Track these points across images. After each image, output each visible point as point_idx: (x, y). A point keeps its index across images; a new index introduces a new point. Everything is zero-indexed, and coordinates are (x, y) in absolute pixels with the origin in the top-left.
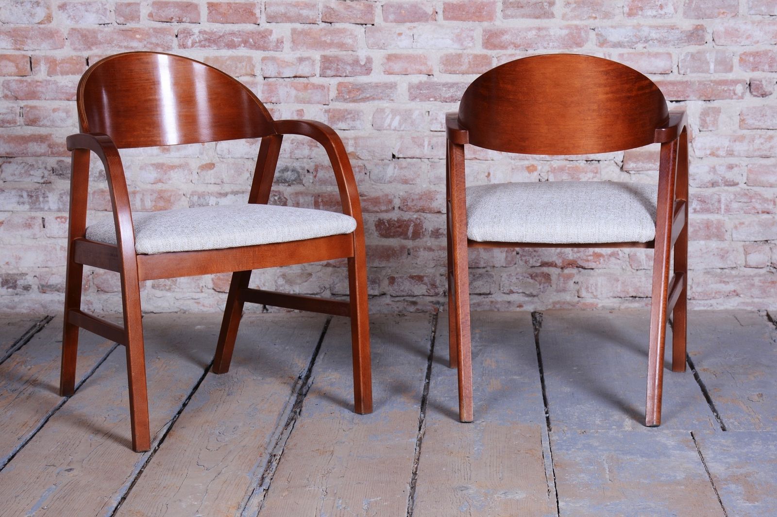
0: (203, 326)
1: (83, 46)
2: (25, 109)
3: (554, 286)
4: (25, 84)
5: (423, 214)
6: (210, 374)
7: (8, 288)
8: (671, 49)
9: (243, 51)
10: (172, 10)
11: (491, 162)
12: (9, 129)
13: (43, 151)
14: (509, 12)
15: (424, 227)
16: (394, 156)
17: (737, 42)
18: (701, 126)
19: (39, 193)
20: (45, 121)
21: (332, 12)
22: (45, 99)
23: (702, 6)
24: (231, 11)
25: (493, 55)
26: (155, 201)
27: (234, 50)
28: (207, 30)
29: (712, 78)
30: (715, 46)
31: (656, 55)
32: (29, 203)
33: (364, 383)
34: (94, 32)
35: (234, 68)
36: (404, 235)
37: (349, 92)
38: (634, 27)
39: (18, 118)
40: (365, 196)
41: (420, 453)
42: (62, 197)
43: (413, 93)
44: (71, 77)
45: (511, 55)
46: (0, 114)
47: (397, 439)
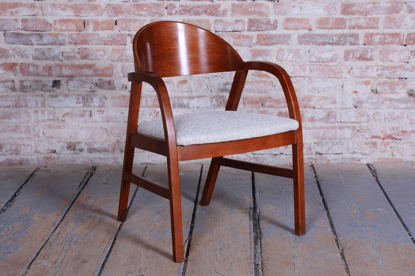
0: (183, 173)
1: (113, 14)
2: (81, 49)
3: (379, 149)
4: (81, 35)
5: (305, 109)
6: (199, 207)
7: (71, 150)
9: (204, 17)
11: (344, 79)
12: (71, 61)
13: (91, 74)
15: (305, 116)
19: (89, 97)
20: (92, 56)
22: (92, 44)
25: (347, 18)
26: (153, 102)
27: (199, 16)
28: (184, 4)
32: (83, 103)
33: (301, 218)
34: (120, 6)
37: (264, 40)
39: (77, 55)
40: (272, 98)
41: (346, 265)
42: (101, 99)
43: (301, 40)
44: (107, 32)
45: (357, 18)
46: (67, 53)
47: (329, 254)
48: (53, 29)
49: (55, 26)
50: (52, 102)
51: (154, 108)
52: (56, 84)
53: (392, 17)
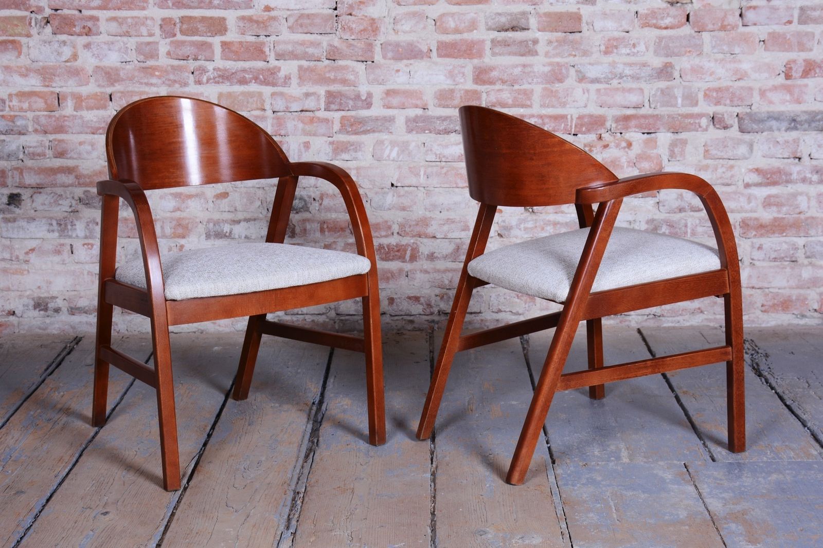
0: (221, 348)
1: (106, 83)
2: (54, 142)
3: (538, 305)
4: (54, 119)
5: (419, 239)
6: (230, 401)
7: (40, 311)
8: (643, 85)
9: (253, 87)
10: (189, 48)
12: (38, 161)
13: (70, 182)
14: (497, 50)
15: (421, 251)
16: (392, 185)
17: (701, 79)
18: (670, 156)
19: (68, 221)
20: (72, 153)
21: (336, 50)
22: (72, 133)
23: (670, 45)
24: (242, 49)
25: (483, 90)
26: (174, 229)
27: (246, 86)
28: (221, 67)
29: (680, 112)
30: (682, 82)
31: (630, 90)
32: (58, 231)
33: (378, 417)
34: (117, 70)
35: (245, 103)
36: (402, 258)
37: (352, 125)
38: (610, 64)
39: (47, 151)
41: (435, 490)
42: (88, 225)
43: (410, 126)
44: (95, 112)
45: (499, 90)
46: (31, 147)
47: (412, 474)
48: (7, 109)
49: (11, 104)
50: (8, 230)
51: (176, 240)
52: (14, 199)
53: (552, 89)
